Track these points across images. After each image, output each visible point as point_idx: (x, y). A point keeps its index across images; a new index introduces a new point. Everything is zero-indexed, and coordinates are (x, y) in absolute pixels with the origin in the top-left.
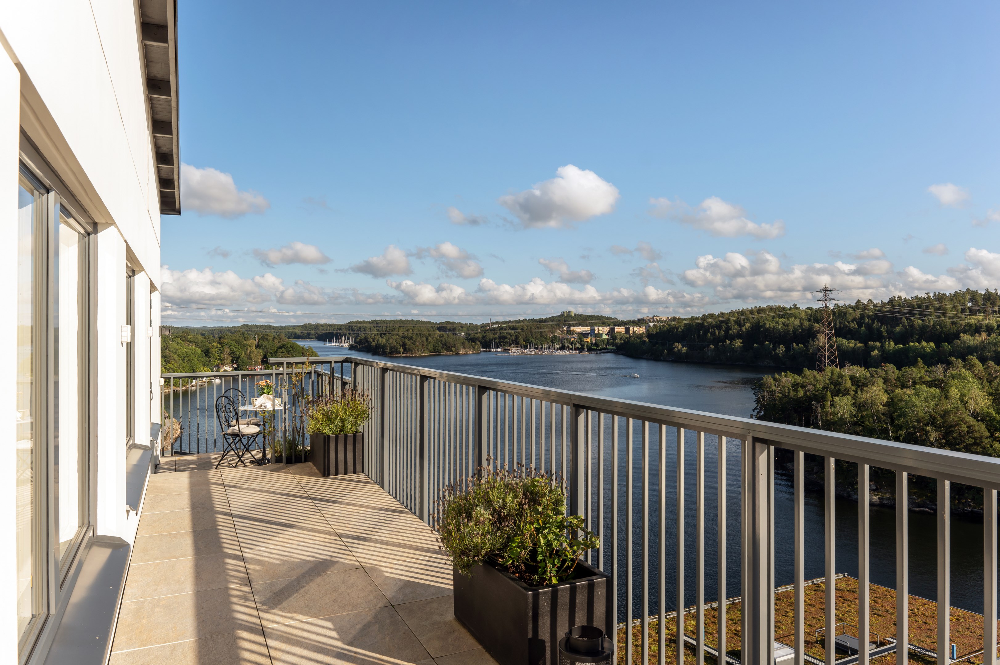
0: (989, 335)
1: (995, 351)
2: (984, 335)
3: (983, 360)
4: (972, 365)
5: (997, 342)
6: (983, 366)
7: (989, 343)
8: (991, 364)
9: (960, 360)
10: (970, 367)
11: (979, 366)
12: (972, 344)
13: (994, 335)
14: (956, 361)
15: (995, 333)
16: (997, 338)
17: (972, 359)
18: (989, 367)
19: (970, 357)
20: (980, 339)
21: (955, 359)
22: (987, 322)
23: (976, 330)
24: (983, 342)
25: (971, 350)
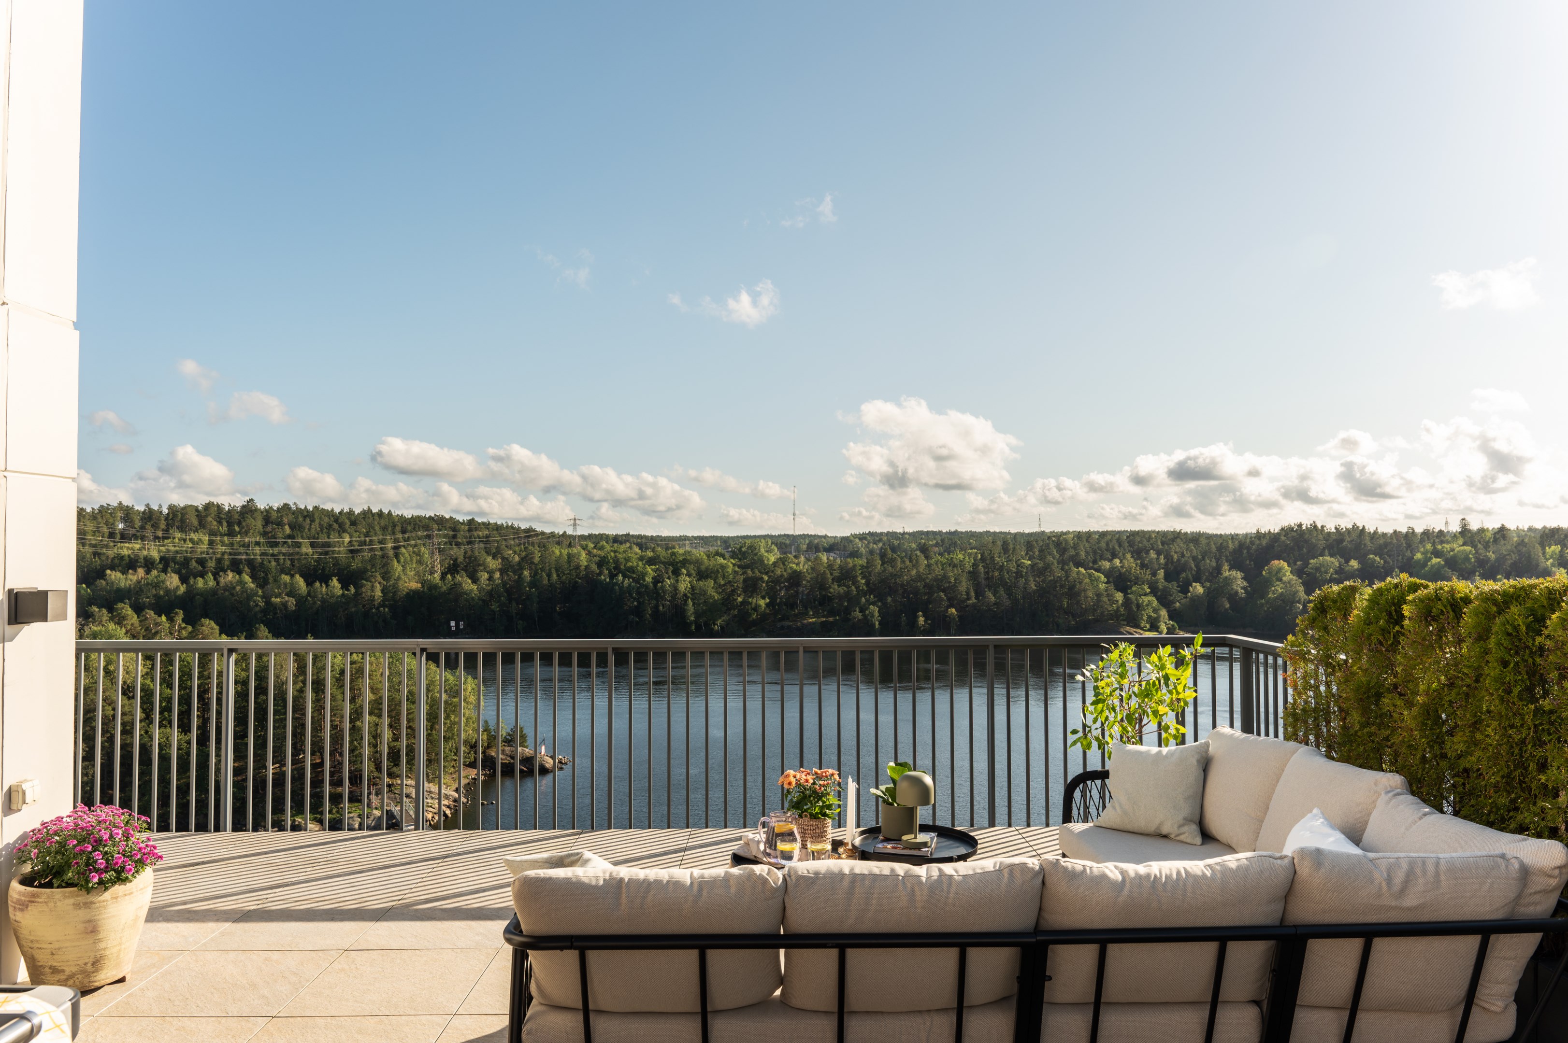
0: (148, 572)
1: (155, 596)
2: (141, 572)
3: (138, 609)
4: (123, 617)
5: (159, 582)
6: (138, 617)
7: (148, 584)
8: (150, 614)
9: (104, 611)
10: (120, 620)
11: (133, 618)
12: (122, 585)
13: (154, 573)
14: (99, 611)
15: (157, 569)
16: (159, 576)
17: (123, 608)
18: (146, 619)
19: (120, 605)
20: (135, 578)
21: (97, 610)
22: (145, 553)
23: (129, 564)
24: (139, 582)
25: (121, 595)
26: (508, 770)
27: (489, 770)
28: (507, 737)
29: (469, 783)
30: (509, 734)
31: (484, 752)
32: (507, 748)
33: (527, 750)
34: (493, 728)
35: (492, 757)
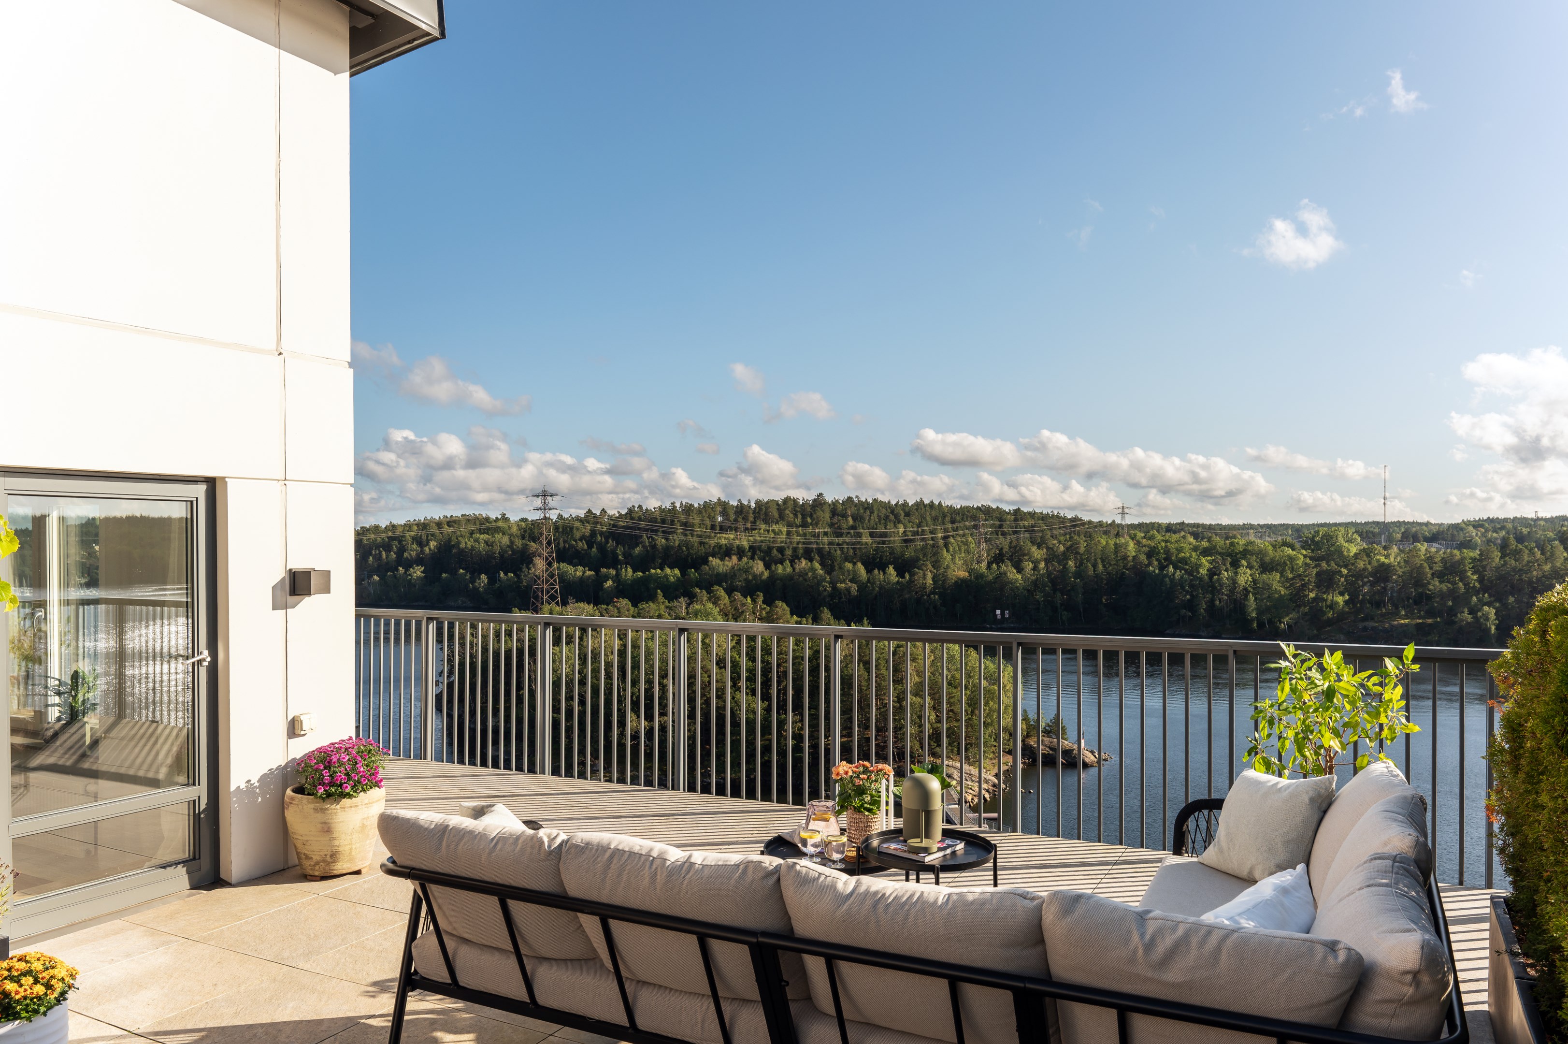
0: (740, 559)
1: (746, 580)
2: (735, 558)
3: (729, 591)
4: (718, 598)
5: (748, 568)
6: (729, 598)
7: (740, 569)
8: (738, 595)
9: (704, 592)
10: (715, 601)
11: (725, 599)
12: (721, 570)
13: (745, 559)
14: (701, 592)
15: (747, 556)
16: (748, 562)
17: (718, 590)
18: (735, 599)
19: (716, 587)
20: (730, 564)
21: (699, 591)
22: (738, 542)
23: (725, 552)
24: (733, 568)
25: (719, 579)
26: (1050, 761)
27: (1028, 759)
28: (1047, 728)
29: (1008, 770)
30: (1048, 725)
31: (1023, 741)
32: (1046, 739)
33: (1066, 742)
34: (1032, 718)
35: (1031, 746)
